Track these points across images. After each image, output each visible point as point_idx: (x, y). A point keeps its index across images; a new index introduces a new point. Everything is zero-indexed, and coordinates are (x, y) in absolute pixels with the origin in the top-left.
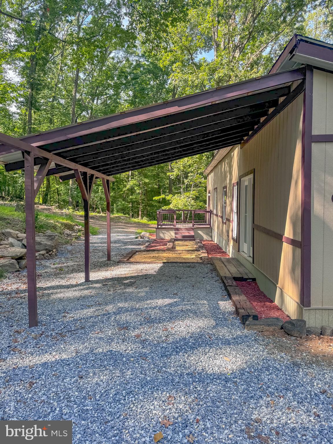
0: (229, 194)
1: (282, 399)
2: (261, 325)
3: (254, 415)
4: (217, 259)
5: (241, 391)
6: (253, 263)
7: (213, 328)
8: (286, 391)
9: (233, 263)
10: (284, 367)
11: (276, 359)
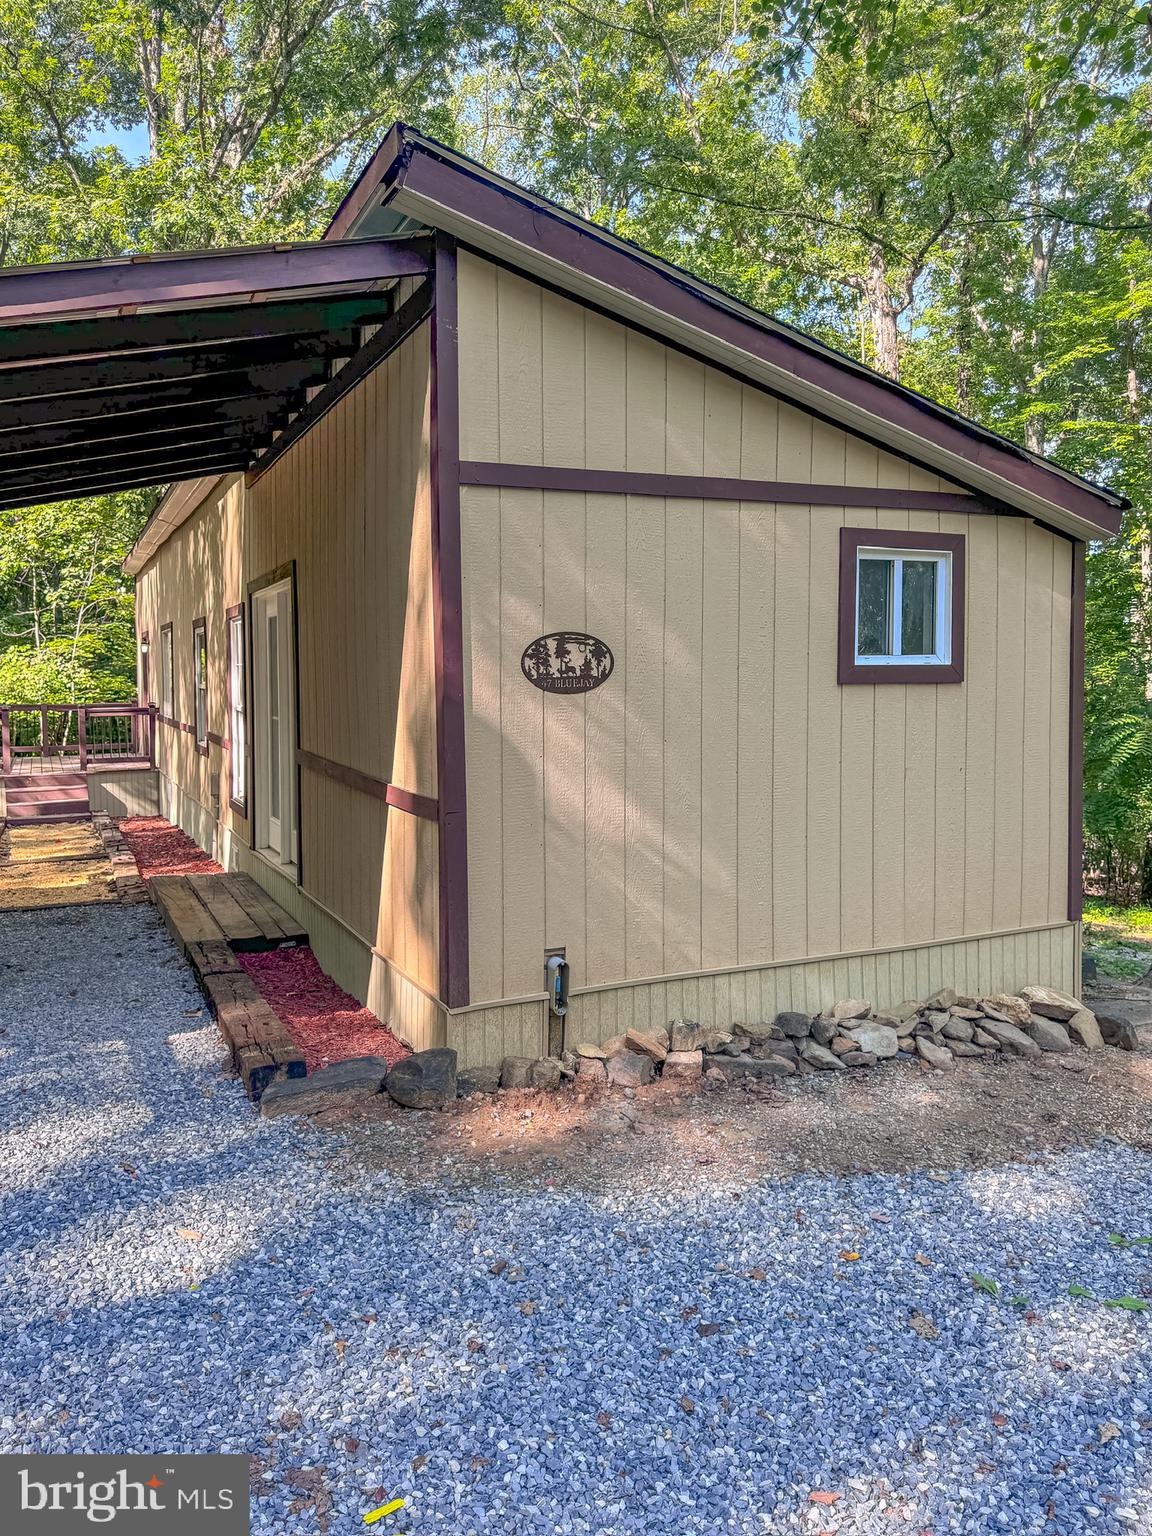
0: (214, 646)
1: (373, 1324)
2: (314, 1091)
3: (278, 1408)
4: (173, 881)
5: (234, 1337)
6: (301, 883)
7: (142, 1134)
8: (386, 1294)
9: (235, 891)
10: (382, 1219)
11: (358, 1194)
